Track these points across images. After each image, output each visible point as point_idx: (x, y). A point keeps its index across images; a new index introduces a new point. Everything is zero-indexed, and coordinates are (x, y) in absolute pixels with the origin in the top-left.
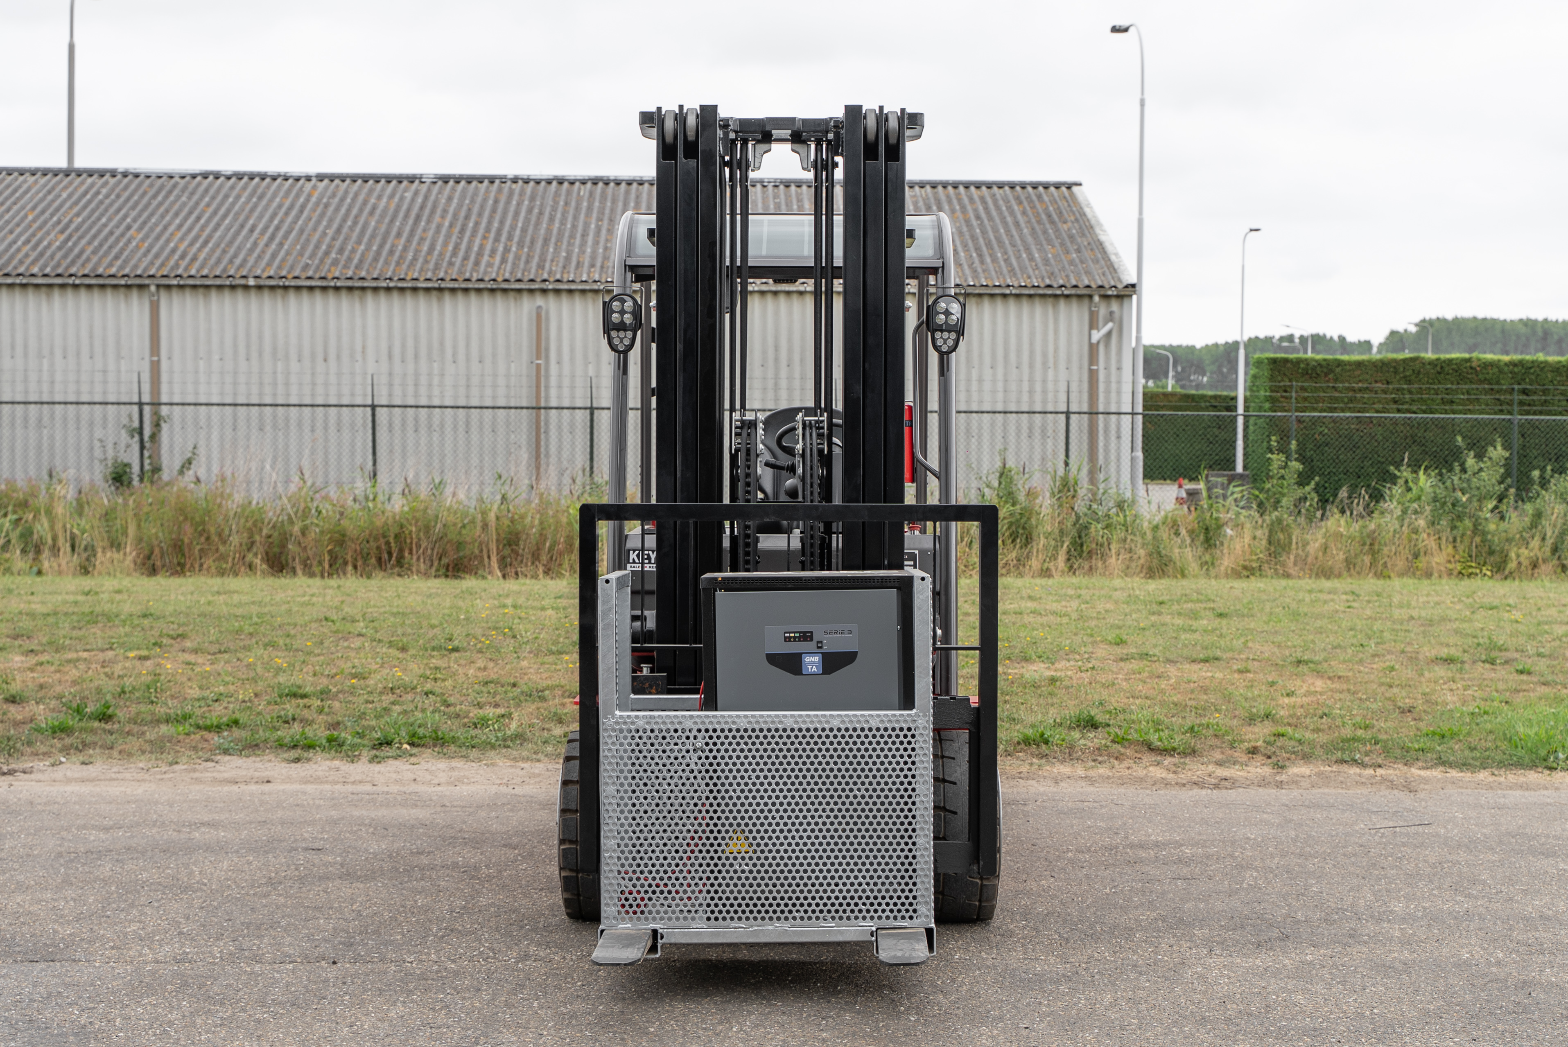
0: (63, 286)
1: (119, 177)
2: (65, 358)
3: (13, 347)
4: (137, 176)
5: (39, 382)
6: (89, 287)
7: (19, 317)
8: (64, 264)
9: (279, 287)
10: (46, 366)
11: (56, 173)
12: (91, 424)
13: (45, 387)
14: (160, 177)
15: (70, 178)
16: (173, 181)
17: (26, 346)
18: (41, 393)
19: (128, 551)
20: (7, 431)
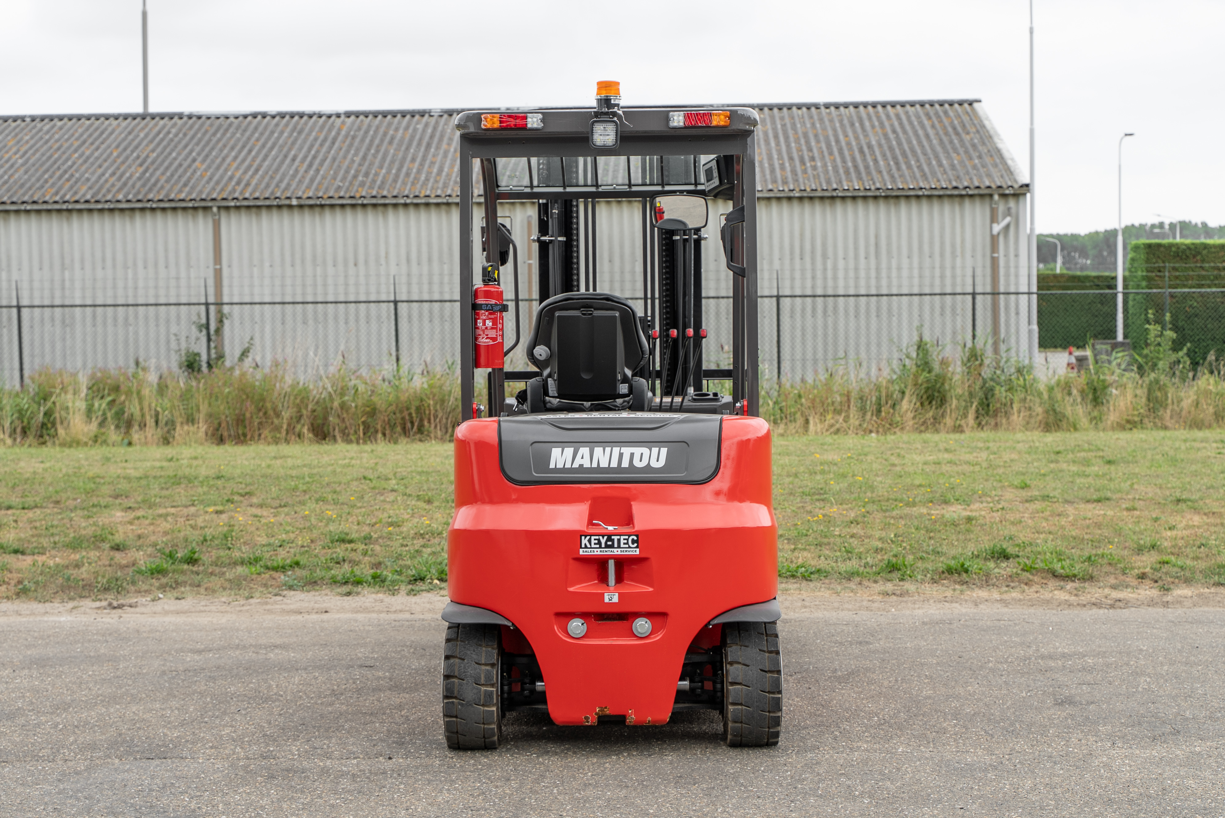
0: (142, 209)
1: (185, 119)
2: (145, 268)
3: (104, 260)
4: (199, 117)
5: (125, 288)
6: (164, 209)
7: (108, 236)
8: (144, 191)
9: (316, 205)
10: (130, 275)
11: (134, 117)
12: (168, 321)
13: (130, 293)
14: (218, 118)
15: (146, 121)
16: (229, 121)
17: (114, 259)
18: (127, 297)
19: (201, 425)
20: (100, 329)
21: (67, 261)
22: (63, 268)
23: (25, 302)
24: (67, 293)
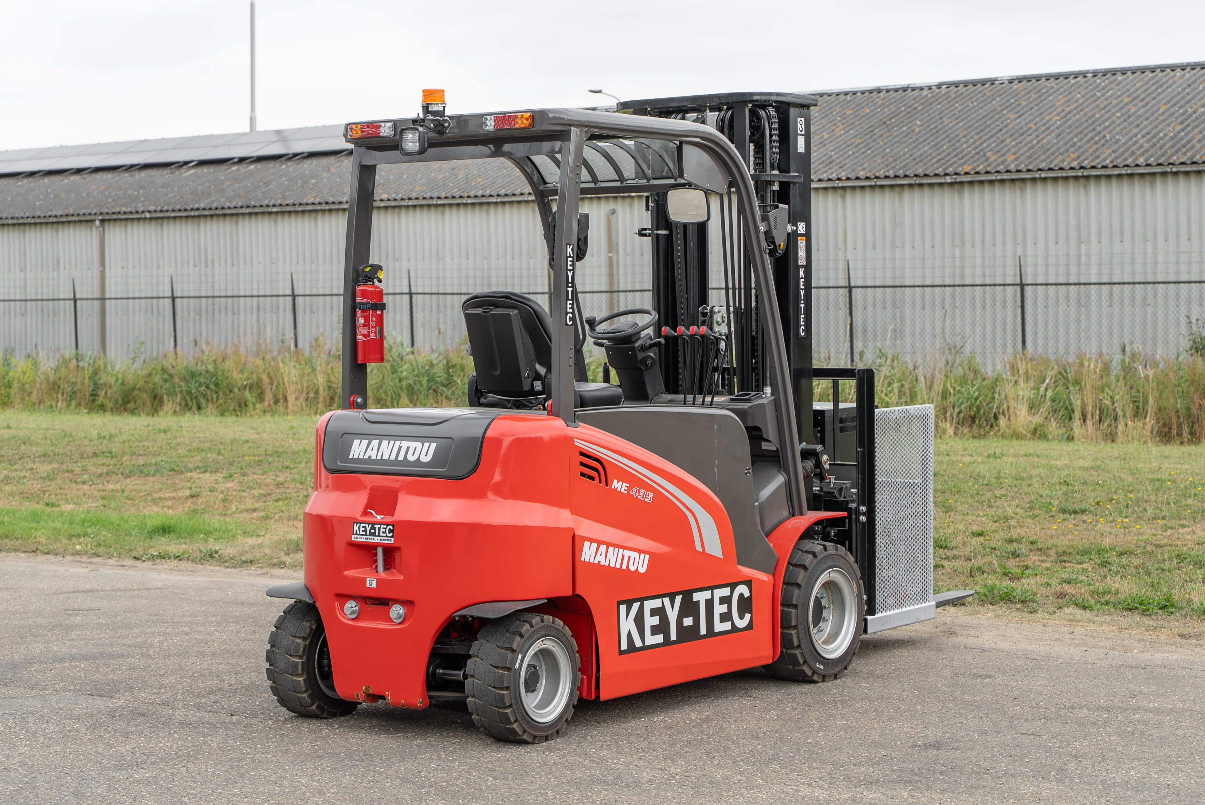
0: (1164, 174)
2: (1166, 241)
3: (1122, 232)
5: (1144, 263)
6: (1187, 173)
7: (1126, 204)
10: (1149, 250)
12: (1189, 302)
13: (1149, 269)
17: (1133, 231)
18: (1146, 273)
19: (1148, 419)
20: (1116, 310)
21: (1084, 234)
22: (1080, 242)
23: (1029, 280)
24: (1083, 269)
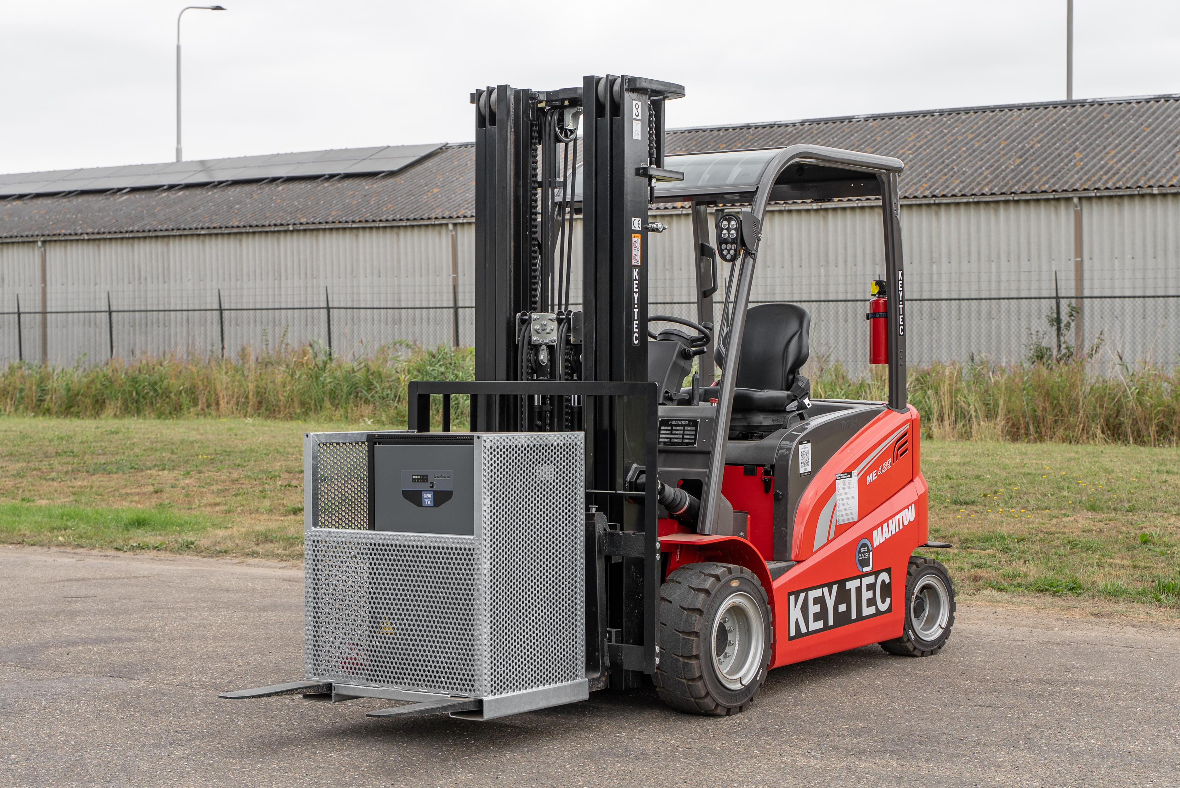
0: (1007, 202)
1: (1087, 106)
2: (1008, 261)
3: (969, 254)
4: (1101, 104)
5: (989, 281)
6: (1027, 201)
7: (973, 229)
10: (994, 269)
11: (1055, 105)
13: (994, 286)
14: (1120, 104)
16: (1130, 106)
17: (979, 253)
18: (990, 290)
20: (964, 322)
21: (935, 255)
22: (932, 262)
24: (935, 286)
